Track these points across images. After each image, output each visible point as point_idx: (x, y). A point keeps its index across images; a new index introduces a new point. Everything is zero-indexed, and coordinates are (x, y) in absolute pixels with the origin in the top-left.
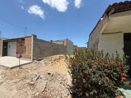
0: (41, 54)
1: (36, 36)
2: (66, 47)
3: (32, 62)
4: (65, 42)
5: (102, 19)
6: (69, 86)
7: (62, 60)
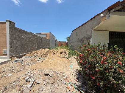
0: (22, 49)
1: (14, 23)
2: (50, 41)
3: (10, 61)
4: (48, 36)
5: (102, 15)
6: (76, 85)
7: (50, 55)
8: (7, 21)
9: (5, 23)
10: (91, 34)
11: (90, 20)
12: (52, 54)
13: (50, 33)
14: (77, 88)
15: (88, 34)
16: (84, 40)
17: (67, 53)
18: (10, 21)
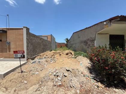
0: (34, 51)
1: (29, 29)
2: (51, 43)
3: (27, 62)
4: (49, 38)
5: (105, 23)
6: (91, 77)
7: (57, 56)
8: (24, 27)
9: (22, 29)
10: (95, 37)
11: (93, 25)
12: (58, 55)
13: (51, 35)
14: (93, 78)
15: (92, 37)
16: (88, 42)
17: (73, 53)
18: (26, 27)
